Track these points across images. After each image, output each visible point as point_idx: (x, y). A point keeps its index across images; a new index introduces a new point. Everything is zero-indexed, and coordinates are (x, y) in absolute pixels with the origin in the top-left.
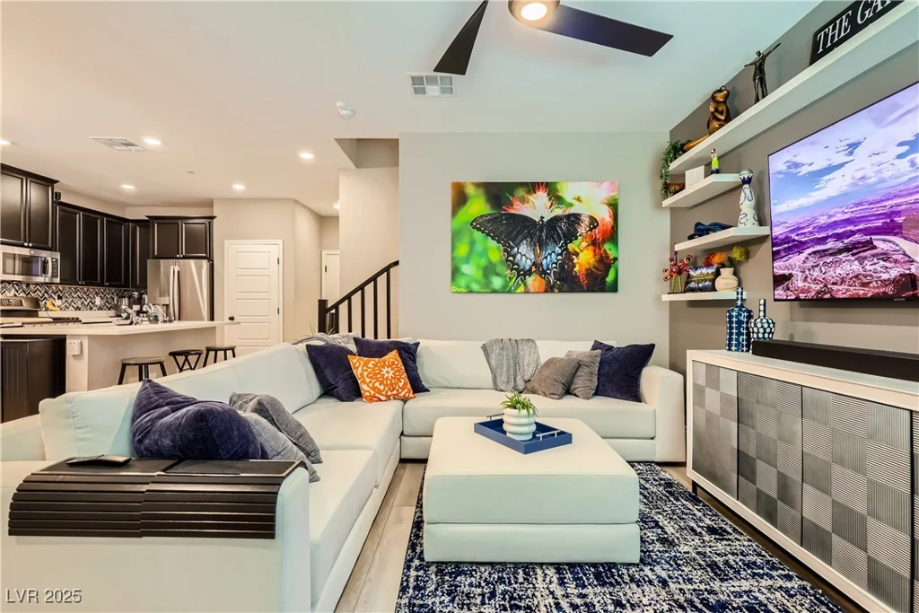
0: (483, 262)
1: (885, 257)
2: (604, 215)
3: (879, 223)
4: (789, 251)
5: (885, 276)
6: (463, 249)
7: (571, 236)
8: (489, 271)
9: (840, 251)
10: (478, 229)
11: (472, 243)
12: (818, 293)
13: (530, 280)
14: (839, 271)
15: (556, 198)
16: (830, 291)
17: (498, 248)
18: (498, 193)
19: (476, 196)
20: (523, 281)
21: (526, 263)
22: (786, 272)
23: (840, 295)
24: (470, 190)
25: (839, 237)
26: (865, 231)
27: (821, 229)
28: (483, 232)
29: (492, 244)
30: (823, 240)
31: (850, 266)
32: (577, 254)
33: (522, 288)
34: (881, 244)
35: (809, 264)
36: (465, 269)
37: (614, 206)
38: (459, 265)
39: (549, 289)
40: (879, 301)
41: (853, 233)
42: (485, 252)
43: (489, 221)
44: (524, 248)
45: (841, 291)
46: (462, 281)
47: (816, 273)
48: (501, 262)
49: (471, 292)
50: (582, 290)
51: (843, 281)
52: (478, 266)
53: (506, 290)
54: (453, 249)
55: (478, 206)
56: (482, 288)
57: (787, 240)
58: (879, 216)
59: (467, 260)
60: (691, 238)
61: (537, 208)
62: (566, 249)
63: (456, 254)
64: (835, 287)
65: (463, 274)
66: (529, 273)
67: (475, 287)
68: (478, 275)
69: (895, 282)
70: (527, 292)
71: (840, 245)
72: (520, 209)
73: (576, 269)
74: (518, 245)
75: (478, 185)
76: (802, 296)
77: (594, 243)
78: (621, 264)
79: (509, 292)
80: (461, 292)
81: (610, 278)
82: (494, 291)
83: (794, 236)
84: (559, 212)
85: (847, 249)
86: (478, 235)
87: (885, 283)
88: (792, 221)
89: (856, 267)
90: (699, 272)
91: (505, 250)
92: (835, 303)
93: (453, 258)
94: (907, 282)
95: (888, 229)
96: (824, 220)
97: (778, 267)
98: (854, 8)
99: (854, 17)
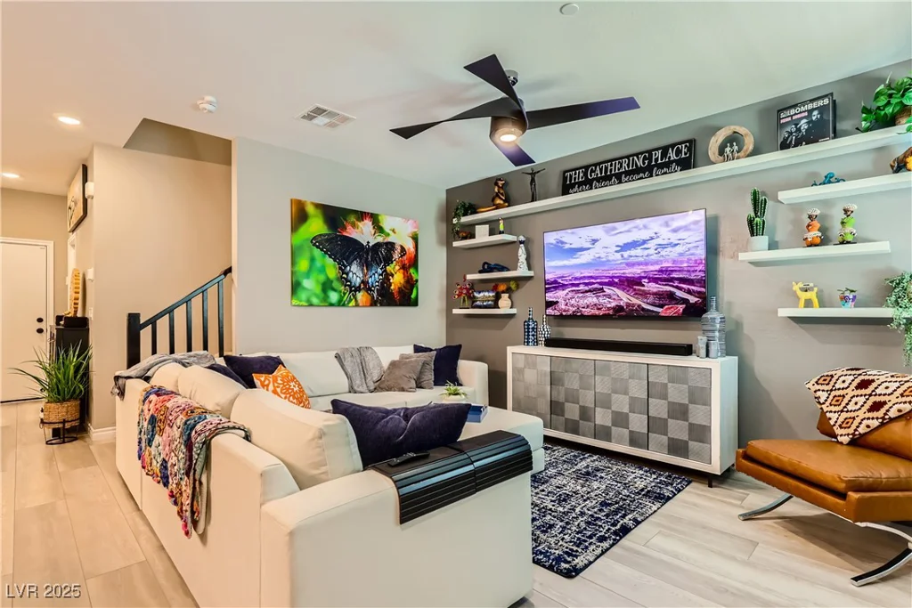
0: (322, 278)
1: (609, 296)
2: (409, 246)
3: (607, 280)
4: (556, 288)
5: (609, 306)
6: (303, 265)
7: (388, 260)
8: (327, 286)
9: (587, 292)
10: (318, 247)
11: (312, 260)
12: (574, 312)
13: (360, 295)
14: (586, 301)
15: (379, 228)
16: (581, 311)
17: (334, 266)
18: (335, 216)
19: (315, 216)
20: (354, 296)
21: (357, 281)
22: (554, 300)
23: (586, 314)
24: (310, 209)
25: (586, 284)
26: (600, 283)
27: (576, 279)
28: (322, 250)
29: (329, 261)
30: (577, 285)
31: (591, 299)
32: (392, 275)
33: (353, 303)
34: (607, 290)
35: (569, 297)
36: (306, 283)
37: (415, 238)
38: (300, 279)
39: (373, 303)
40: (606, 317)
41: (594, 283)
42: (323, 270)
43: (327, 240)
44: (355, 268)
45: (587, 312)
46: (303, 295)
47: (573, 302)
48: (338, 279)
49: (311, 305)
50: (396, 305)
51: (588, 307)
52: (317, 281)
53: (341, 304)
54: (293, 263)
55: (316, 226)
56: (321, 302)
57: (555, 282)
58: (607, 277)
59: (308, 275)
60: (480, 272)
61: (363, 233)
62: (385, 271)
63: (297, 269)
64: (583, 310)
65: (304, 289)
66: (358, 289)
67: (315, 301)
68: (318, 290)
69: (614, 308)
70: (357, 305)
71: (587, 288)
72: (352, 233)
73: (392, 287)
74: (350, 264)
75: (318, 206)
76: (564, 313)
77: (404, 268)
78: (420, 284)
79: (344, 305)
80: (302, 306)
81: (413, 296)
82: (331, 305)
83: (560, 281)
84: (380, 239)
85: (590, 291)
86: (317, 252)
87: (609, 309)
88: (559, 273)
89: (595, 300)
90: (482, 294)
91: (340, 268)
92: (583, 317)
93: (293, 273)
94: (619, 309)
95: (611, 284)
96: (578, 275)
97: (549, 296)
98: (588, 168)
99: (585, 174)
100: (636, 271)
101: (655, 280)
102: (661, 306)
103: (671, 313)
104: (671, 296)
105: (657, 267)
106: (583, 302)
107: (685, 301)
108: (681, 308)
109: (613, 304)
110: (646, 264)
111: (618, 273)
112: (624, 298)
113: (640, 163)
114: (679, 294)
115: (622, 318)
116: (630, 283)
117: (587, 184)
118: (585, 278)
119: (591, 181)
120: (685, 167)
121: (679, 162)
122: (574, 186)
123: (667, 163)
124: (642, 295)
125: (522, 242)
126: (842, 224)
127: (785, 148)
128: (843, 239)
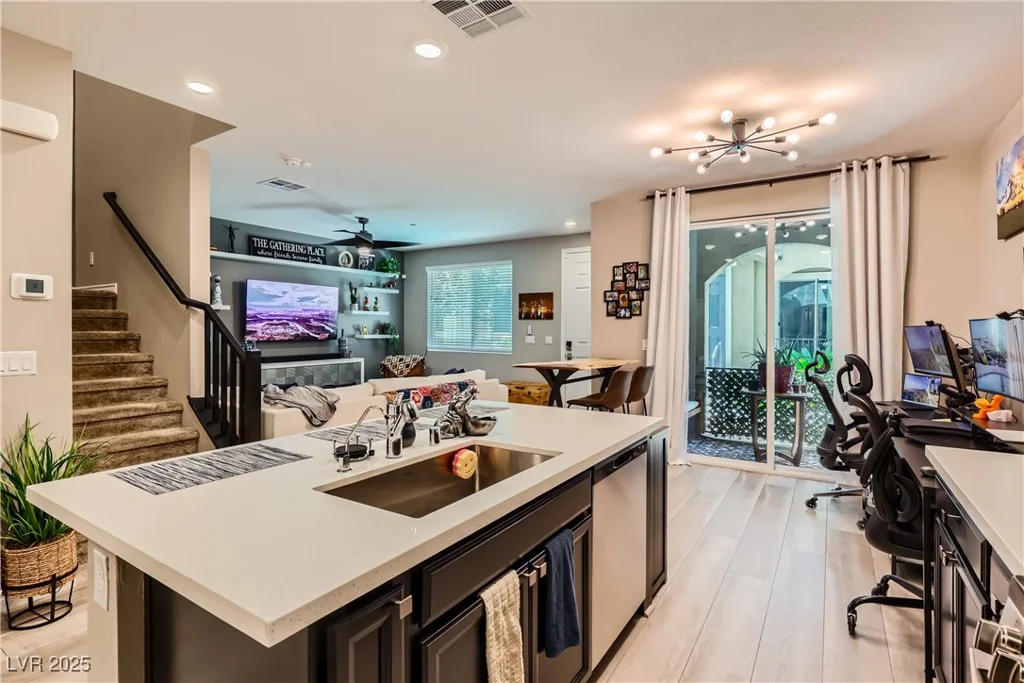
1: (292, 328)
3: (291, 318)
4: (255, 321)
5: (291, 334)
9: (278, 325)
12: (268, 338)
14: (277, 331)
16: (273, 338)
22: (253, 329)
25: (278, 320)
27: (271, 316)
30: (272, 320)
31: (281, 330)
34: (291, 324)
35: (265, 327)
40: (289, 341)
41: (283, 319)
45: (277, 338)
47: (268, 331)
57: (255, 316)
58: (291, 316)
69: (294, 335)
71: (278, 323)
76: (261, 339)
83: (259, 316)
85: (280, 324)
87: (291, 336)
88: (259, 310)
89: (282, 330)
92: (274, 341)
94: (297, 336)
95: (293, 320)
96: (272, 313)
97: (249, 327)
98: (269, 240)
99: (268, 244)
100: (307, 314)
101: (315, 320)
102: (319, 334)
103: (323, 337)
104: (323, 328)
105: (317, 313)
106: (274, 332)
107: (328, 331)
108: (327, 335)
109: (294, 333)
110: (312, 311)
111: (298, 314)
112: (301, 329)
113: (301, 251)
114: (327, 328)
115: (298, 341)
116: (303, 321)
117: (270, 252)
118: (277, 315)
119: (273, 251)
120: (325, 263)
121: (321, 258)
122: (260, 249)
123: (316, 257)
124: (310, 327)
125: (217, 281)
126: (376, 303)
127: (361, 268)
128: (376, 309)
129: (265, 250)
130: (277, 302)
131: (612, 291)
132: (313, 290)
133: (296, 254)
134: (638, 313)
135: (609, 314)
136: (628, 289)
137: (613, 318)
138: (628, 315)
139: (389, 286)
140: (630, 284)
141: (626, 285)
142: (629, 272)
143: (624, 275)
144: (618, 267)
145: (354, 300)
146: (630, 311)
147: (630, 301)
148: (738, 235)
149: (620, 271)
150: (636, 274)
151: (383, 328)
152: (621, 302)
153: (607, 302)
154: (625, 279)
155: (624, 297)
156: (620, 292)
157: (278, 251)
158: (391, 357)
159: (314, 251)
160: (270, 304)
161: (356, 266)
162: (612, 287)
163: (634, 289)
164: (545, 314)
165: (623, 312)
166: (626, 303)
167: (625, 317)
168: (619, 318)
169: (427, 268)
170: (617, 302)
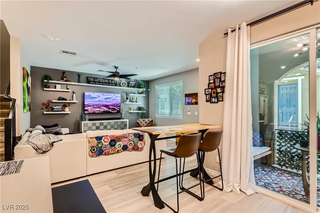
1: (102, 109)
4: (88, 106)
12: (93, 112)
26: (100, 106)
27: (94, 104)
30: (94, 106)
31: (98, 109)
34: (102, 107)
35: (92, 108)
40: (101, 113)
45: (96, 112)
47: (93, 110)
57: (88, 105)
58: (102, 104)
60: (58, 100)
76: (90, 113)
85: (98, 107)
88: (89, 103)
89: (99, 109)
90: (56, 107)
92: (95, 113)
94: (104, 111)
95: (103, 106)
96: (94, 103)
97: (86, 108)
98: (94, 78)
99: (94, 79)
100: (108, 104)
101: (111, 106)
102: (113, 111)
103: (115, 112)
104: (115, 109)
105: (112, 103)
106: (95, 110)
107: (117, 110)
108: (116, 111)
109: (103, 110)
110: (110, 102)
111: (105, 104)
112: (106, 109)
113: (107, 81)
114: (116, 108)
115: (105, 113)
116: (106, 106)
117: (95, 82)
118: (96, 104)
119: (96, 82)
120: (116, 85)
121: (115, 84)
122: (91, 81)
123: (113, 84)
124: (109, 108)
125: (74, 93)
126: (136, 100)
127: (130, 87)
128: (136, 102)
129: (93, 82)
130: (96, 100)
131: (208, 89)
132: (110, 95)
133: (105, 83)
134: (221, 100)
135: (207, 101)
136: (216, 87)
137: (209, 103)
138: (216, 101)
139: (142, 93)
140: (217, 84)
141: (215, 85)
142: (217, 78)
143: (214, 80)
144: (211, 76)
145: (127, 99)
146: (217, 99)
147: (217, 93)
148: (296, 55)
149: (212, 78)
150: (220, 78)
151: (140, 109)
152: (213, 95)
153: (206, 95)
154: (214, 82)
155: (214, 92)
156: (212, 89)
157: (98, 82)
158: (140, 119)
159: (112, 82)
160: (93, 100)
161: (128, 86)
162: (209, 86)
163: (219, 87)
164: (194, 102)
165: (213, 100)
166: (215, 94)
167: (215, 102)
168: (212, 103)
169: (155, 86)
170: (211, 94)
